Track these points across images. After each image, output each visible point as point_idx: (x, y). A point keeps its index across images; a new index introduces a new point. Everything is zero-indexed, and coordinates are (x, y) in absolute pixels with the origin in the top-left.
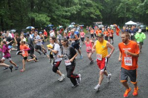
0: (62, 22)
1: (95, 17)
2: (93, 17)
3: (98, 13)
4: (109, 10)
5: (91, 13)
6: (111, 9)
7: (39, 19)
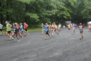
0: (46, 20)
1: (66, 18)
2: (65, 18)
3: (69, 15)
4: (76, 14)
5: (64, 15)
6: (78, 13)
7: (33, 17)
